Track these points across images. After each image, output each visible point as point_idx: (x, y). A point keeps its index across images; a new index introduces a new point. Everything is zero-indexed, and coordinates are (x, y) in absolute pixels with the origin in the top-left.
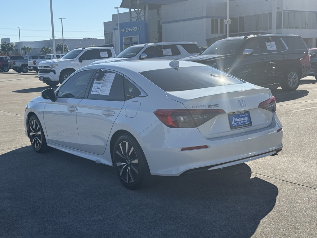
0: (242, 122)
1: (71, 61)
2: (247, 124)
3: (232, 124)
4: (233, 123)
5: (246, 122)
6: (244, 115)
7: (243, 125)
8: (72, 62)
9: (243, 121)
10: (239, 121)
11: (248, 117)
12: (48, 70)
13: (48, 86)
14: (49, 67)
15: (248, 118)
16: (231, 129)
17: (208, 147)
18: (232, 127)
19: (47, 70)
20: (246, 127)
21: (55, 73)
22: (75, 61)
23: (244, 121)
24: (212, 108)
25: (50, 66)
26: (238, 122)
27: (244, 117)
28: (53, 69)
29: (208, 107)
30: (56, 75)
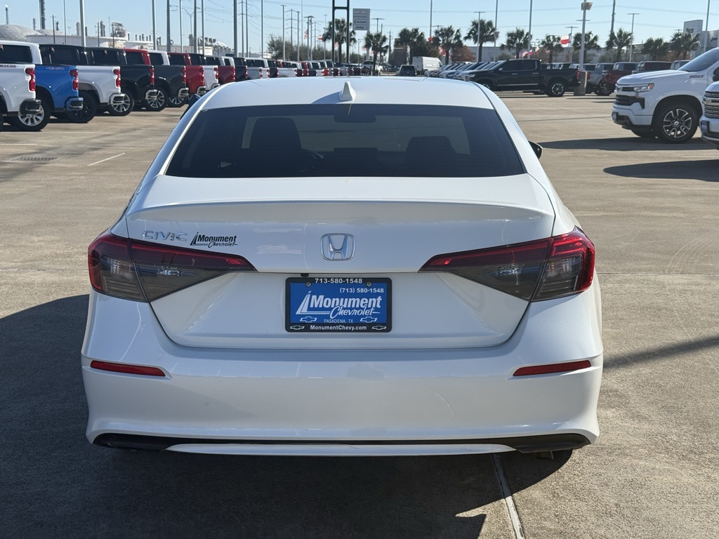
0: (341, 313)
1: (691, 77)
2: (363, 324)
3: (298, 313)
4: (303, 309)
5: (362, 316)
6: (362, 290)
7: (345, 325)
8: (694, 81)
9: (351, 309)
10: (330, 309)
11: (379, 299)
12: (629, 97)
13: (636, 136)
14: (631, 89)
15: (377, 302)
16: (288, 329)
17: (163, 375)
18: (293, 323)
19: (627, 96)
20: (355, 331)
21: (643, 106)
22: (702, 76)
23: (356, 312)
24: (205, 248)
25: (635, 89)
26: (323, 309)
27: (361, 296)
28: (641, 95)
29: (194, 243)
30: (644, 111)
